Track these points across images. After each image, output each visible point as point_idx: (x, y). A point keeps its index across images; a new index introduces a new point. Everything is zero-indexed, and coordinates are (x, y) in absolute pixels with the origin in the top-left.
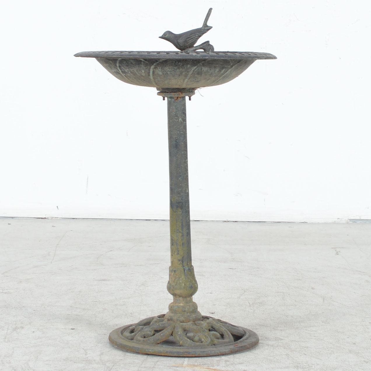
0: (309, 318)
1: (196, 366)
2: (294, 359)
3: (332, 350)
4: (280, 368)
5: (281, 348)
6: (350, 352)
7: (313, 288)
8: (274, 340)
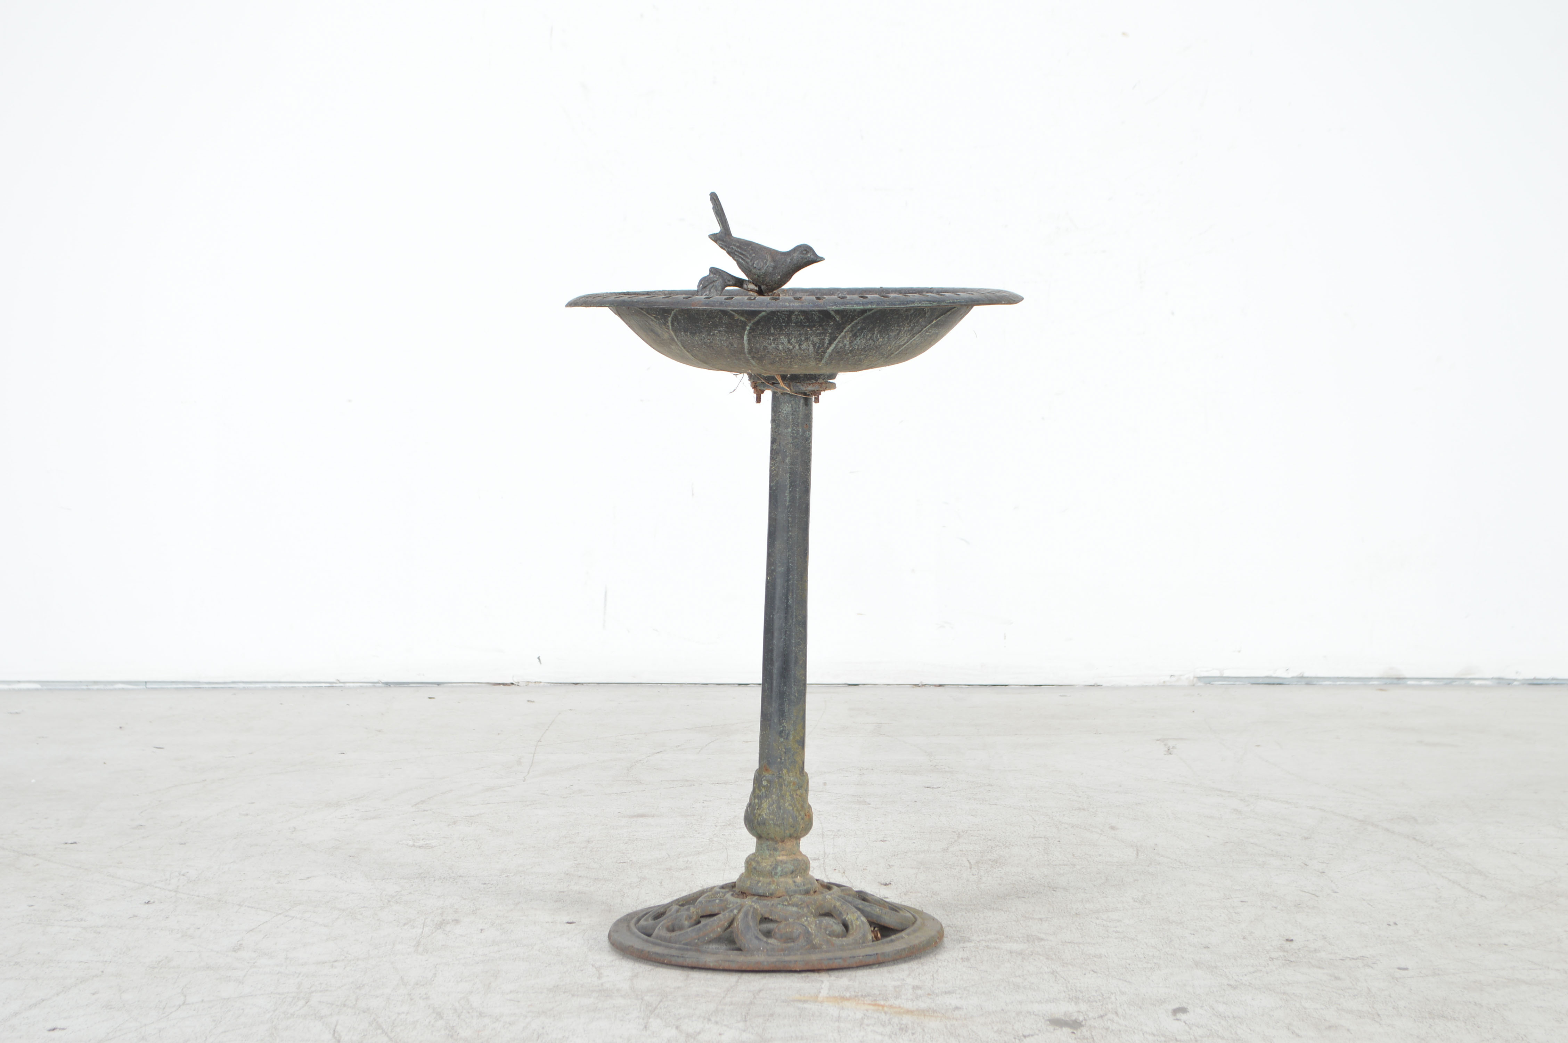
0: (1103, 893)
1: (848, 999)
2: (1069, 982)
3: (1155, 961)
4: (1037, 1002)
5: (1039, 959)
6: (1197, 964)
7: (1113, 828)
8: (1026, 941)
